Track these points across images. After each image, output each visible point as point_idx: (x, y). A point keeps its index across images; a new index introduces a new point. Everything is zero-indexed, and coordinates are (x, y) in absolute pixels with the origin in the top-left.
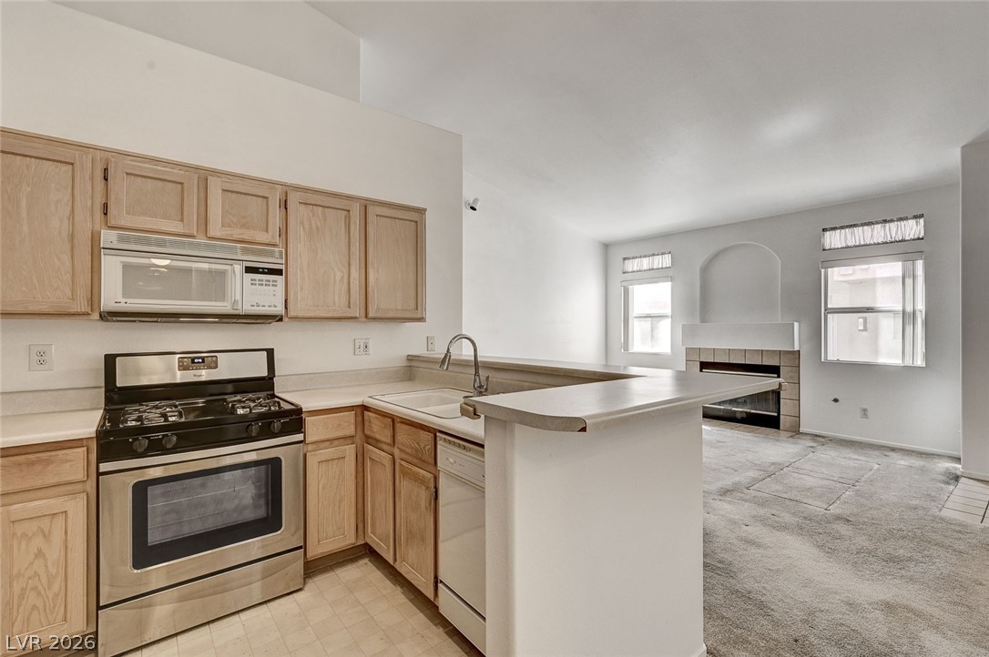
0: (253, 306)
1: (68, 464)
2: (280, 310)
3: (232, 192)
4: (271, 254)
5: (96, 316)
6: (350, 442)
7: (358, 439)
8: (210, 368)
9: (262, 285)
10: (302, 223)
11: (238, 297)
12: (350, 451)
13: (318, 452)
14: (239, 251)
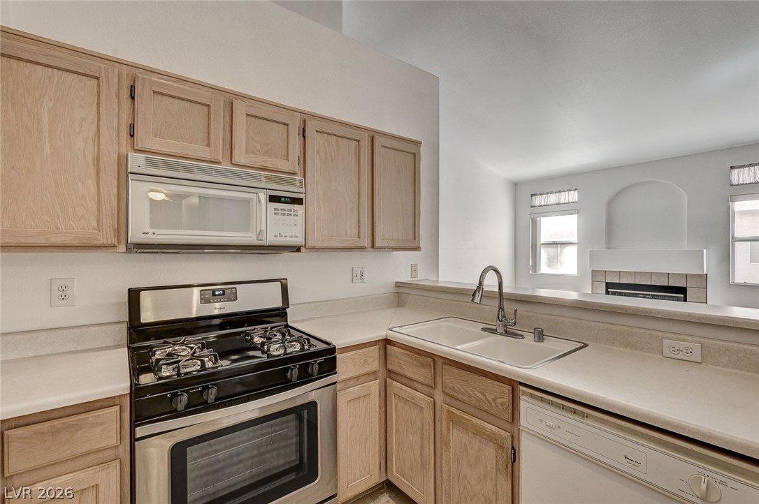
0: (276, 236)
1: (100, 428)
2: (299, 240)
3: (256, 117)
4: (292, 182)
5: (122, 248)
6: (373, 377)
7: (382, 374)
8: (229, 300)
9: (284, 214)
10: (318, 152)
11: (263, 228)
12: (375, 386)
13: (347, 391)
14: (263, 179)
